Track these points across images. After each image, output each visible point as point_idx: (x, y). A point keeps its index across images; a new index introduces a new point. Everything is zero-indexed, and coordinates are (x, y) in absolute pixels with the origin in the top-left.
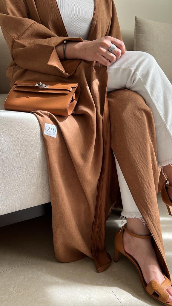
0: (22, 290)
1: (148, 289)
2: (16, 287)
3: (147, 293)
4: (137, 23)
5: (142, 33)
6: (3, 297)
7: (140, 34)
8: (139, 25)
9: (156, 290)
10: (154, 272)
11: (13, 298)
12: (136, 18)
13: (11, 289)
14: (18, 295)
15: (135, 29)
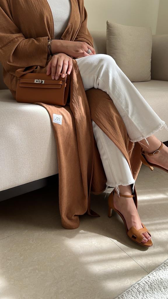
0: (40, 242)
1: (129, 233)
2: (34, 240)
3: (128, 237)
4: (109, 26)
5: (113, 35)
6: (26, 247)
7: (111, 36)
8: (110, 28)
9: (134, 234)
10: (134, 222)
11: (34, 247)
12: (107, 22)
13: (31, 242)
14: (37, 245)
15: (107, 32)
